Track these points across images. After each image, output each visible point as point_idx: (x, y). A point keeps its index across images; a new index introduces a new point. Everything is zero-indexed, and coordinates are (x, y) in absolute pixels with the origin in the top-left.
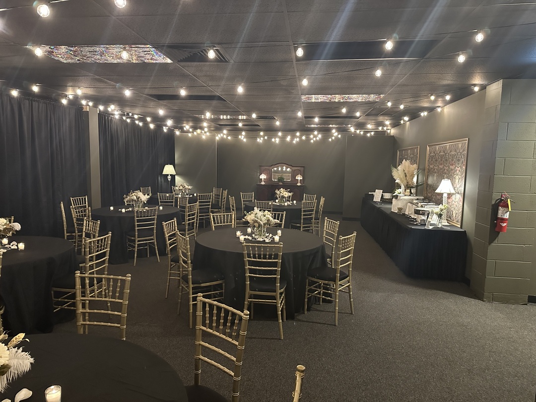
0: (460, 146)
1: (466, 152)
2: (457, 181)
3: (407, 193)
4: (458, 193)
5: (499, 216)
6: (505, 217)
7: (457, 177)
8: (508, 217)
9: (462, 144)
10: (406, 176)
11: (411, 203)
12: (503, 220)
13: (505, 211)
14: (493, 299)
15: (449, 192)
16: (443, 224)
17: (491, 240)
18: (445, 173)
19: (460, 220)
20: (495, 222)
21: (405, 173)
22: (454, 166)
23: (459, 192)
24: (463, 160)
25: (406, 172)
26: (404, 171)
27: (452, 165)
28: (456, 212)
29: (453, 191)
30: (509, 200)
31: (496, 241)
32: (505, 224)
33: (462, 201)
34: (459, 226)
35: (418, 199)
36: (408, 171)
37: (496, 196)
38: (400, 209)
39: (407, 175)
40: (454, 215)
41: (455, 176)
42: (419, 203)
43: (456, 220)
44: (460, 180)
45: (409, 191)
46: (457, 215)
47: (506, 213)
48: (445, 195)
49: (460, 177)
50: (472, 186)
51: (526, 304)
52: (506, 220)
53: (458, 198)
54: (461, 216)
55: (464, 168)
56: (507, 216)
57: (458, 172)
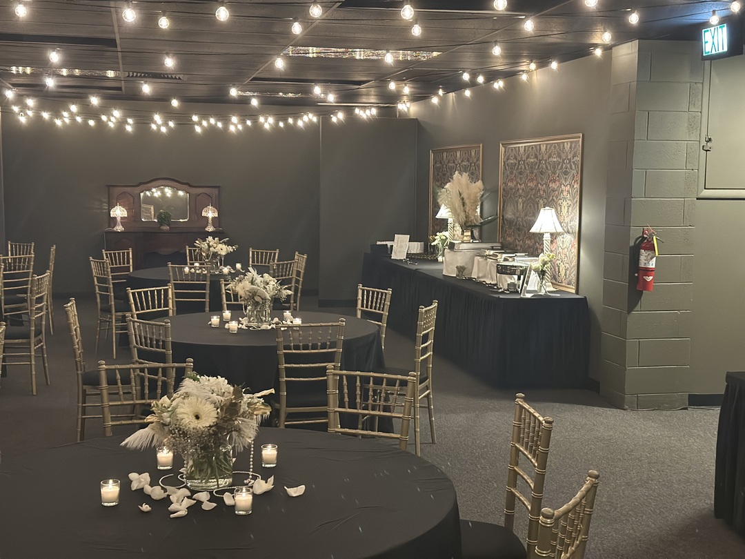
0: (567, 147)
1: (578, 158)
2: (564, 210)
3: (465, 238)
4: (568, 232)
5: (642, 265)
6: (651, 266)
7: (565, 203)
8: (654, 266)
9: (571, 145)
10: (464, 204)
11: (482, 256)
12: (647, 271)
13: (649, 257)
14: (639, 405)
15: (554, 231)
16: (548, 289)
17: (631, 308)
18: (541, 197)
19: (574, 280)
20: (636, 275)
21: (463, 199)
22: (558, 184)
23: (571, 231)
24: (574, 172)
25: (465, 195)
26: (460, 194)
27: (554, 181)
28: (566, 267)
29: (560, 230)
30: (654, 238)
31: (638, 308)
32: (651, 278)
33: (576, 246)
34: (574, 291)
35: (492, 249)
36: (469, 195)
37: (635, 233)
38: (461, 269)
39: (467, 201)
40: (563, 273)
41: (560, 201)
42: (499, 255)
43: (567, 281)
44: (570, 209)
45: (469, 234)
46: (568, 272)
47: (652, 258)
48: (547, 237)
49: (569, 202)
50: (593, 219)
51: (686, 409)
52: (652, 270)
53: (569, 241)
54: (575, 272)
55: (577, 186)
56: (652, 264)
57: (565, 193)
